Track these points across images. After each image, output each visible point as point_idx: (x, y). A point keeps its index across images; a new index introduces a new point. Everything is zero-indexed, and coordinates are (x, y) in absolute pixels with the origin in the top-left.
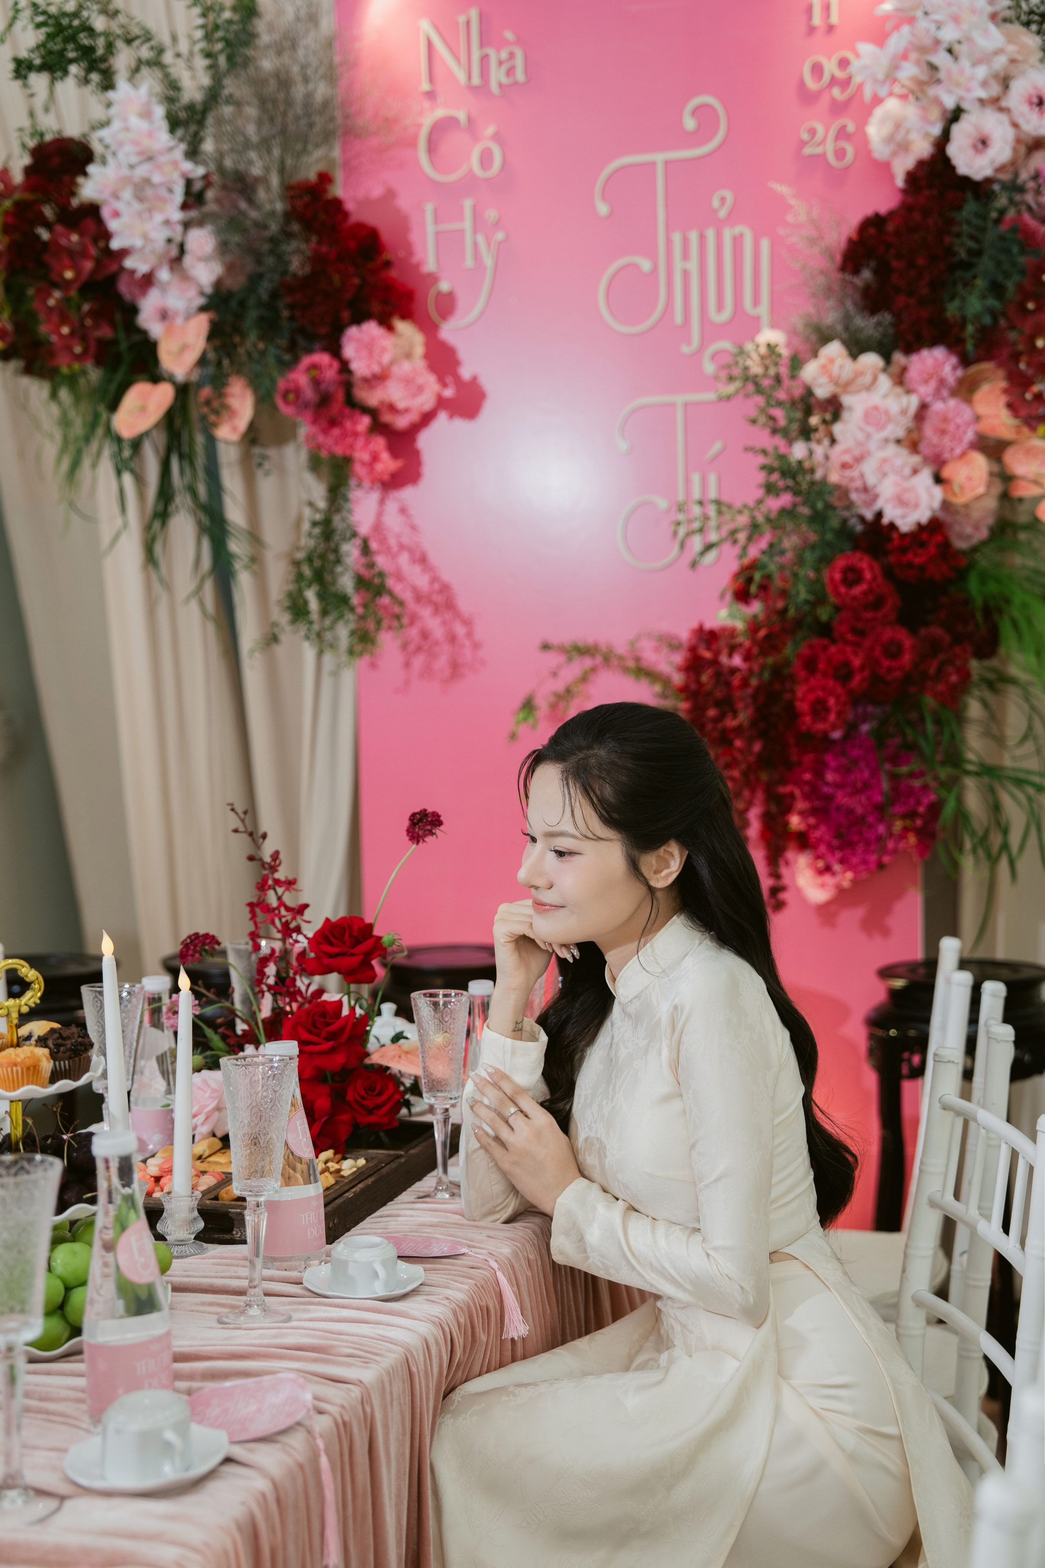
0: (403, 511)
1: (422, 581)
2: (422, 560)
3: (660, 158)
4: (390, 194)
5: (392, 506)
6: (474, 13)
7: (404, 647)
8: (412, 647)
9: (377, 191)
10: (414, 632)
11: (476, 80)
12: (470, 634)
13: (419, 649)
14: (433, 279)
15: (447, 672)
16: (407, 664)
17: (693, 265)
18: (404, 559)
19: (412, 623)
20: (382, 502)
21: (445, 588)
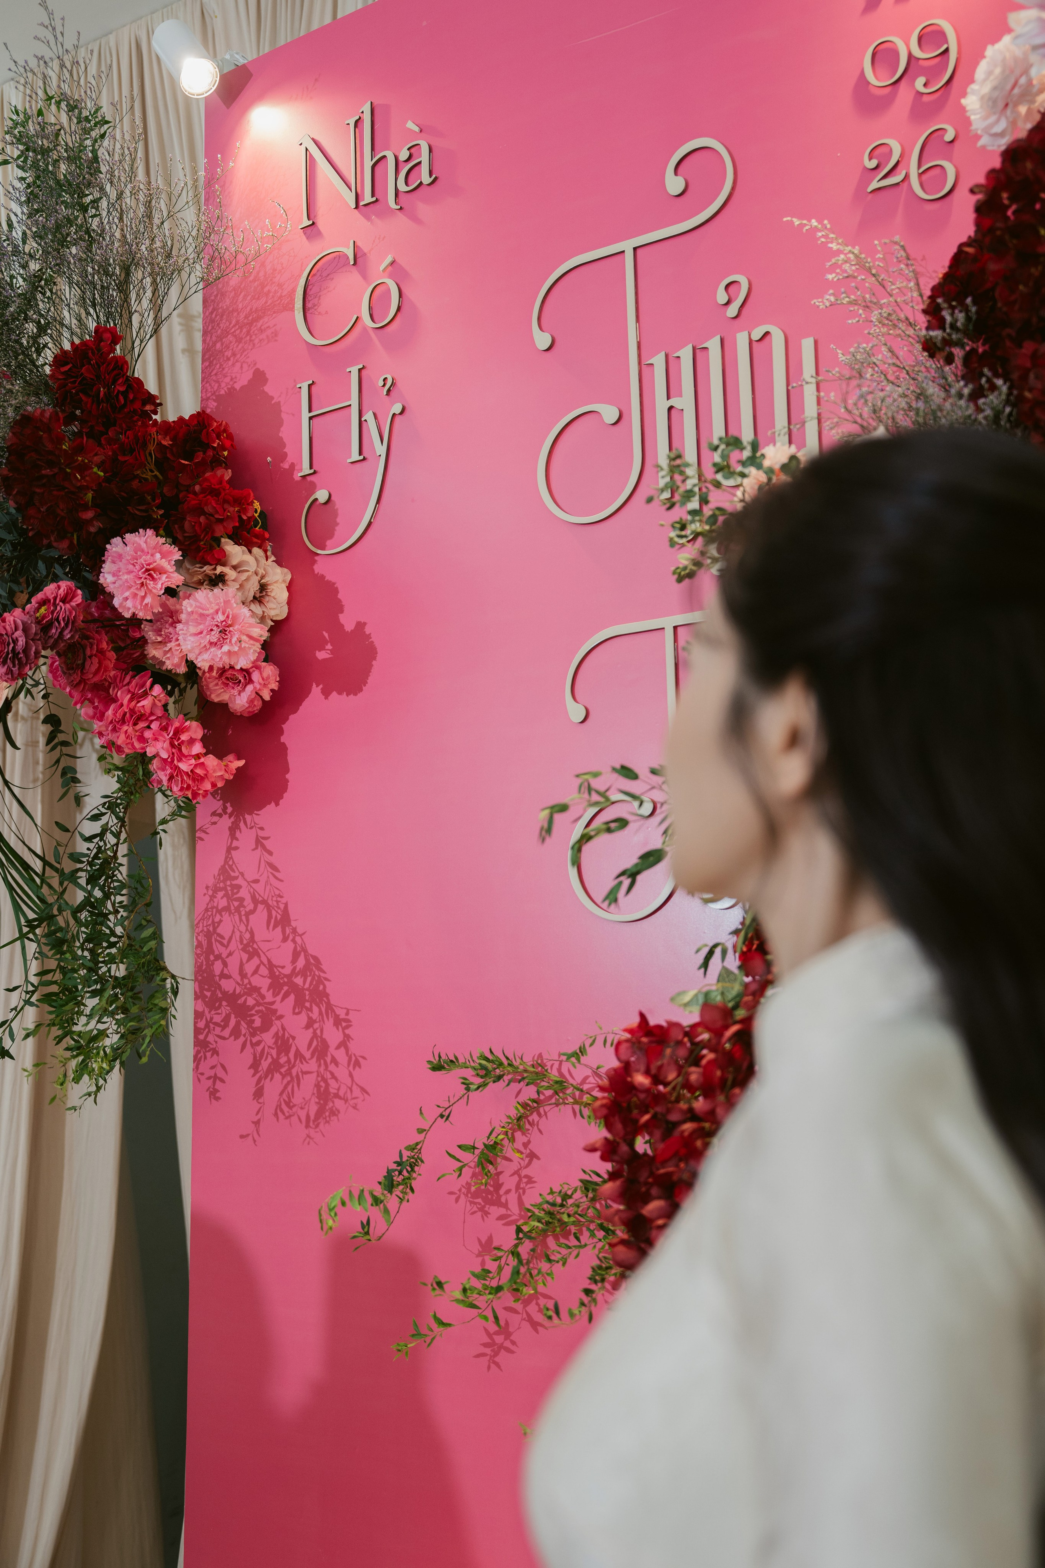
0: (259, 842)
1: (282, 956)
2: (284, 920)
3: (627, 246)
4: (260, 377)
5: (246, 837)
6: (367, 108)
7: (255, 1065)
8: (265, 1064)
9: (244, 378)
10: (268, 1038)
11: (368, 198)
12: (343, 1044)
13: (275, 1066)
14: (308, 484)
15: (313, 1109)
16: (259, 1093)
17: (685, 402)
18: (259, 919)
19: (266, 1026)
20: (233, 830)
21: (314, 964)
